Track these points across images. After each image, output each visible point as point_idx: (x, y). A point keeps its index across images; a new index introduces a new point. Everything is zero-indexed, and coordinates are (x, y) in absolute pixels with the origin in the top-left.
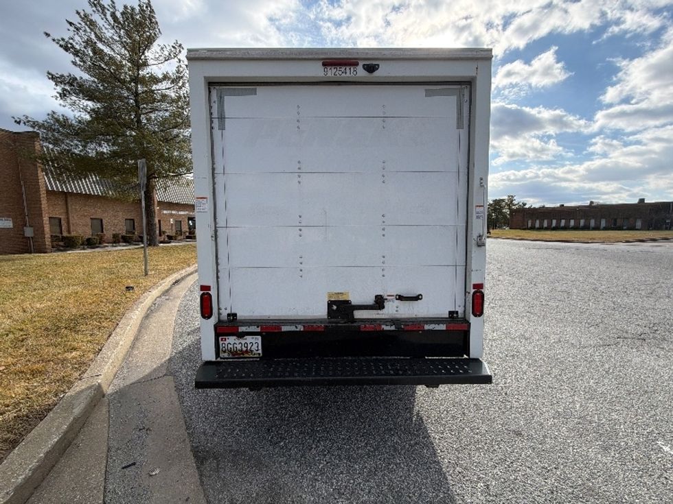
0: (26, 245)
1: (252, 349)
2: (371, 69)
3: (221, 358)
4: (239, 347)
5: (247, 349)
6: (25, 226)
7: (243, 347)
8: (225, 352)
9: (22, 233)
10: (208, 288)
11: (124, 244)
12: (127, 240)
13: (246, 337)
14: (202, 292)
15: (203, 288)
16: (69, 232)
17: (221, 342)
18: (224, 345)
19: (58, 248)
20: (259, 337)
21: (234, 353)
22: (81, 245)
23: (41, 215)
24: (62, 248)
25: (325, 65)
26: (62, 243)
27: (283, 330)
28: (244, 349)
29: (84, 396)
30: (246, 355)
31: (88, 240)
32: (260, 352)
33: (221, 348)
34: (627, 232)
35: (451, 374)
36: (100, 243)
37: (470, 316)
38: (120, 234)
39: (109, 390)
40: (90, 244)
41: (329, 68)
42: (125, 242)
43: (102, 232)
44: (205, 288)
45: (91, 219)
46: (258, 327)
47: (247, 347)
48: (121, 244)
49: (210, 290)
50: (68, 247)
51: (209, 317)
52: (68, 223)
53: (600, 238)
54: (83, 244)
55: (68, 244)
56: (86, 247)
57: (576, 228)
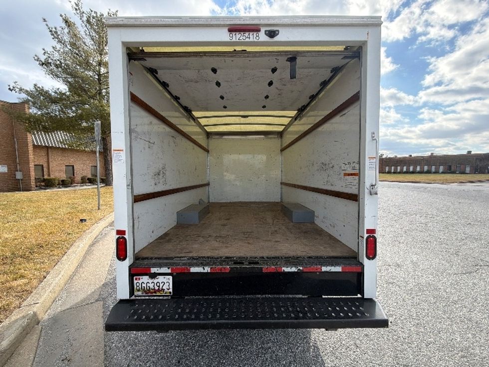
0: (17, 186)
1: (164, 288)
2: (272, 34)
3: (135, 296)
4: (151, 286)
5: (159, 289)
6: (17, 171)
7: (155, 286)
8: (139, 290)
9: (14, 176)
10: (123, 232)
11: (89, 184)
12: (92, 181)
13: (158, 277)
14: (118, 236)
15: (120, 232)
16: (49, 175)
17: (135, 282)
18: (138, 285)
19: (39, 188)
20: (171, 277)
21: (147, 291)
22: (58, 185)
23: (28, 163)
24: (43, 187)
25: (230, 31)
26: (43, 184)
27: (191, 271)
28: (157, 288)
29: (17, 325)
30: (158, 294)
31: (63, 181)
32: (171, 290)
33: (135, 286)
34: (460, 175)
35: (349, 317)
36: (71, 184)
37: (363, 259)
38: (86, 176)
39: (44, 317)
40: (64, 184)
41: (234, 33)
42: (90, 183)
43: (74, 175)
44: (121, 233)
45: (66, 166)
46: (169, 268)
47: (159, 286)
48: (87, 184)
49: (125, 235)
50: (48, 186)
51: (124, 259)
52: (49, 169)
53: (440, 180)
54: (59, 184)
55: (48, 184)
56: (61, 186)
57: (421, 172)
